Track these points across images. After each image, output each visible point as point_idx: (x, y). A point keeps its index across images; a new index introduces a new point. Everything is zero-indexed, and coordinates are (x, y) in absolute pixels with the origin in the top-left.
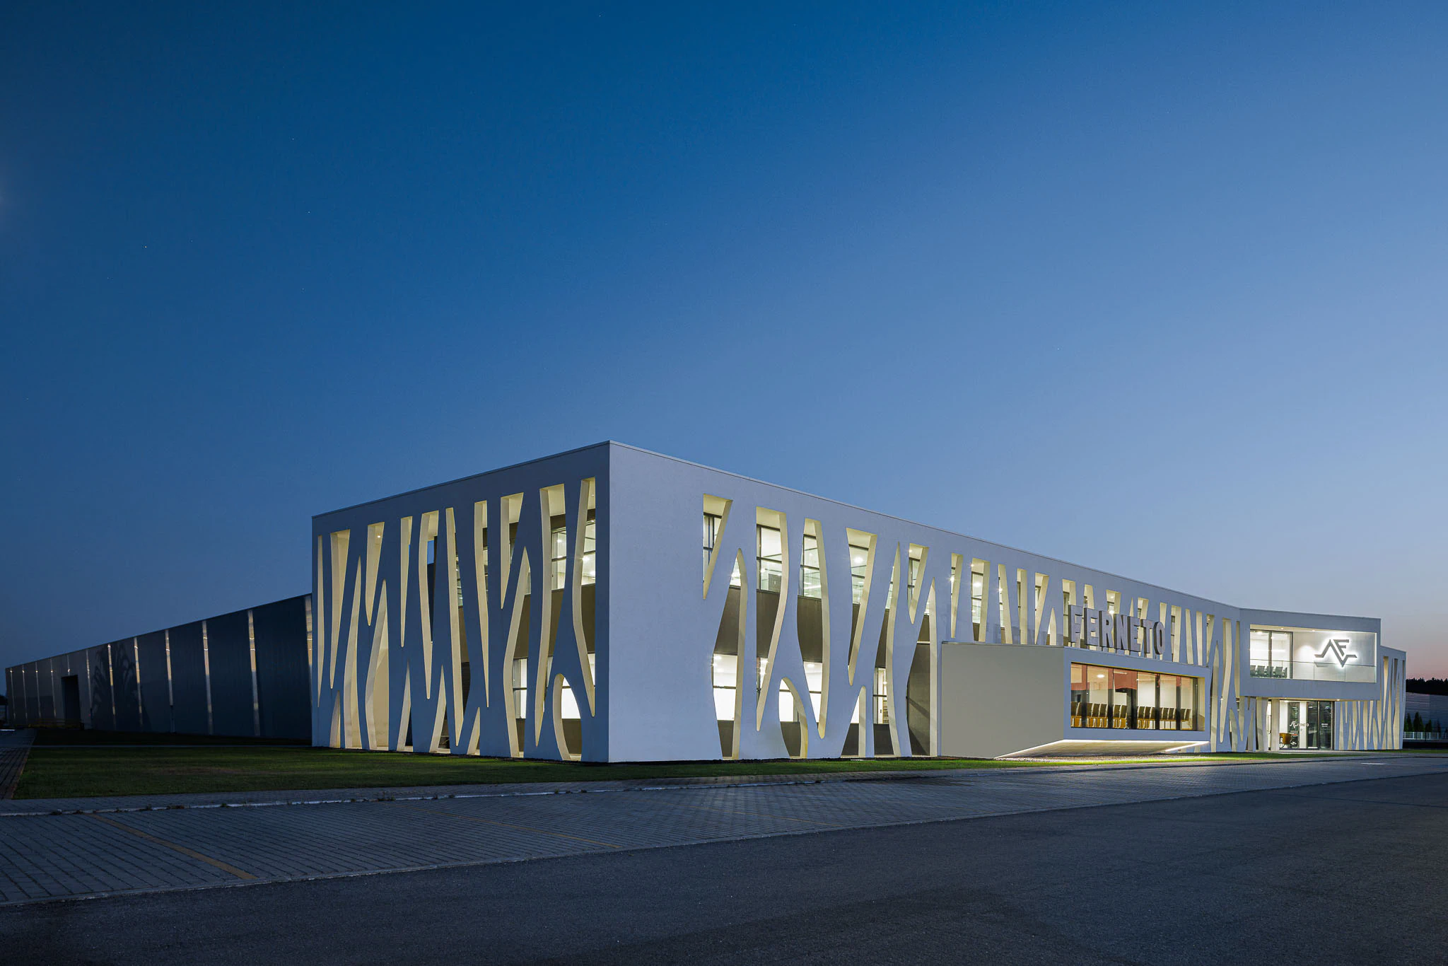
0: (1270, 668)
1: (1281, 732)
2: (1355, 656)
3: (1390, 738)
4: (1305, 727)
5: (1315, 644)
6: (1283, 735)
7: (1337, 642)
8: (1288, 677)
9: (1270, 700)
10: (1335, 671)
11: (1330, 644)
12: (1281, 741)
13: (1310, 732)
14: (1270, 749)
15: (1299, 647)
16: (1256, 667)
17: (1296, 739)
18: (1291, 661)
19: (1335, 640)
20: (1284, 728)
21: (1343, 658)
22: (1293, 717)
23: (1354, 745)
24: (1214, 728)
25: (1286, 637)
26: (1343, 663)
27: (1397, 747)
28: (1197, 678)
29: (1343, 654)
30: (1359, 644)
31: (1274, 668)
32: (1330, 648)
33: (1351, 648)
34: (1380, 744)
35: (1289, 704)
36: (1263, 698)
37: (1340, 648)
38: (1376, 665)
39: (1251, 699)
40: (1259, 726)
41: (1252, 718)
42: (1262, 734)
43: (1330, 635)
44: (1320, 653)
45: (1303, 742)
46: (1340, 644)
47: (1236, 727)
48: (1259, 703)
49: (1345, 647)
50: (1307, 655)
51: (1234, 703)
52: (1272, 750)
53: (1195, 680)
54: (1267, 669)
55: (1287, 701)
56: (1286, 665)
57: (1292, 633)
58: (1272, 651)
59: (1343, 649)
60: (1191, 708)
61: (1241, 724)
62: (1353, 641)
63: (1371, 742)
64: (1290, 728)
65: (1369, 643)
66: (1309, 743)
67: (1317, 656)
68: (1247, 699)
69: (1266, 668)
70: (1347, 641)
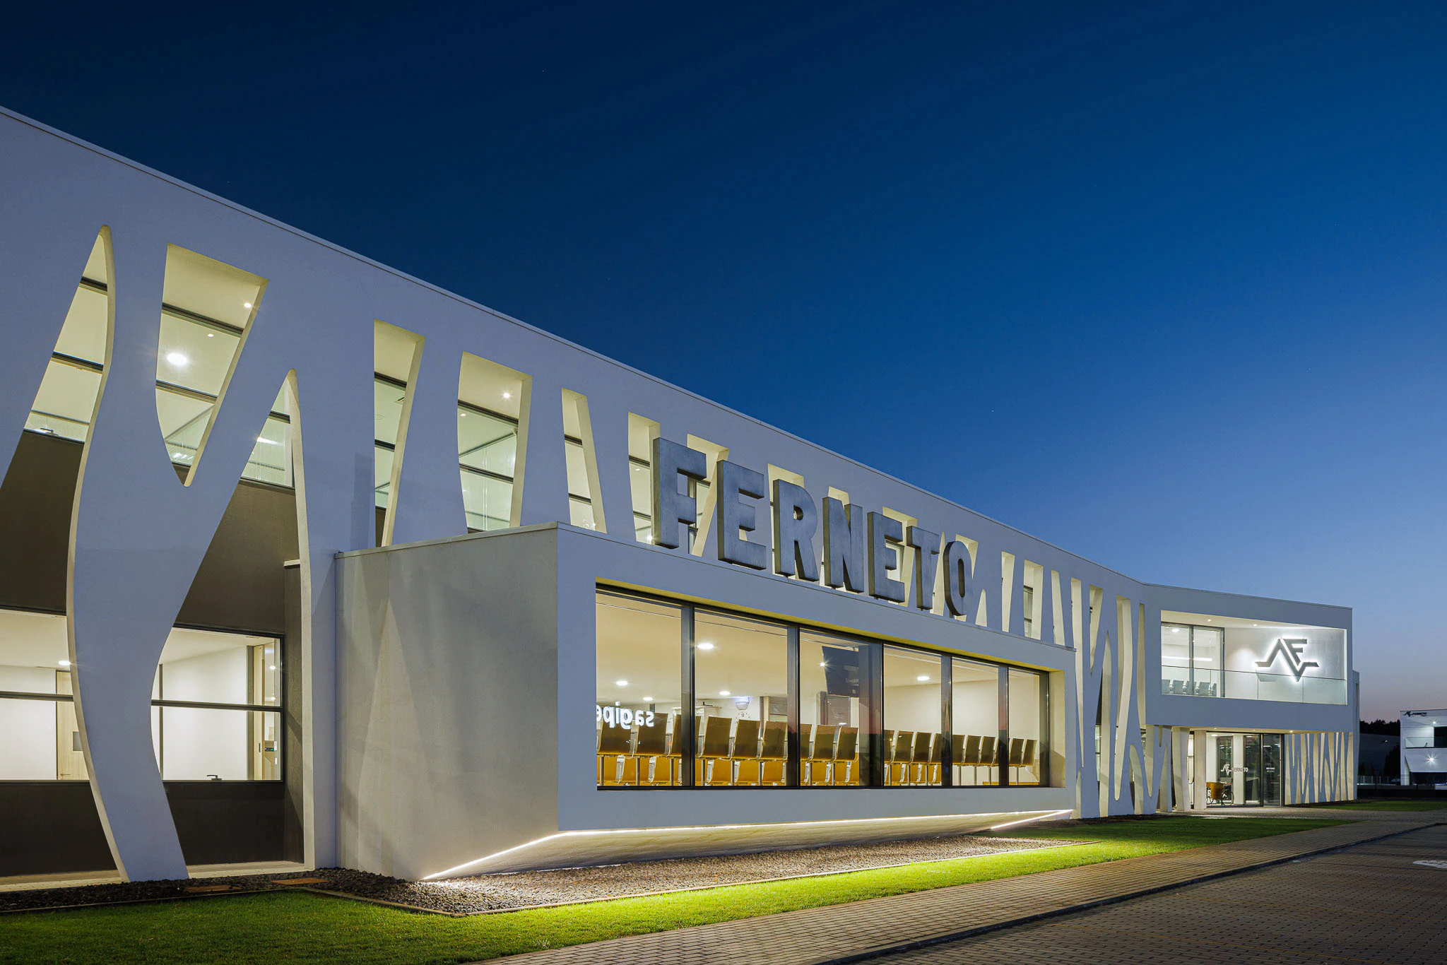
0: (1192, 683)
1: (1207, 781)
2: (1315, 665)
3: (1343, 786)
4: (1242, 773)
5: (1257, 647)
6: (1212, 786)
7: (1289, 642)
8: (1218, 695)
9: (1192, 733)
10: (1286, 687)
11: (1279, 647)
12: (1209, 794)
13: (1249, 779)
14: (1193, 807)
15: (1236, 648)
16: (1171, 683)
17: (1229, 790)
18: (1223, 670)
19: (1284, 640)
20: (1212, 777)
21: (1298, 668)
22: (1224, 757)
23: (1303, 796)
24: (1105, 776)
25: (1214, 636)
26: (1298, 674)
27: (1351, 798)
28: (1047, 673)
29: (1298, 661)
30: (1321, 646)
31: (1198, 685)
32: (1280, 653)
33: (1310, 653)
34: (1333, 795)
35: (1218, 739)
36: (1183, 729)
37: (1294, 651)
38: (1346, 678)
39: (1164, 729)
40: (1177, 772)
41: (1166, 760)
42: (1181, 783)
43: (1279, 633)
44: (1265, 659)
45: (1238, 795)
46: (1295, 646)
47: (1141, 775)
48: (1176, 735)
49: (1301, 650)
50: (1246, 662)
51: (1135, 735)
52: (1196, 809)
53: (1044, 675)
54: (1187, 686)
55: (1215, 735)
56: (1215, 679)
57: (1223, 629)
58: (1195, 659)
59: (1299, 654)
60: (1036, 736)
61: (1149, 769)
62: (1312, 643)
63: (1322, 793)
64: (1221, 775)
65: (1336, 644)
66: (1248, 795)
67: (1260, 664)
68: (1158, 729)
69: (1185, 684)
70: (1304, 641)
